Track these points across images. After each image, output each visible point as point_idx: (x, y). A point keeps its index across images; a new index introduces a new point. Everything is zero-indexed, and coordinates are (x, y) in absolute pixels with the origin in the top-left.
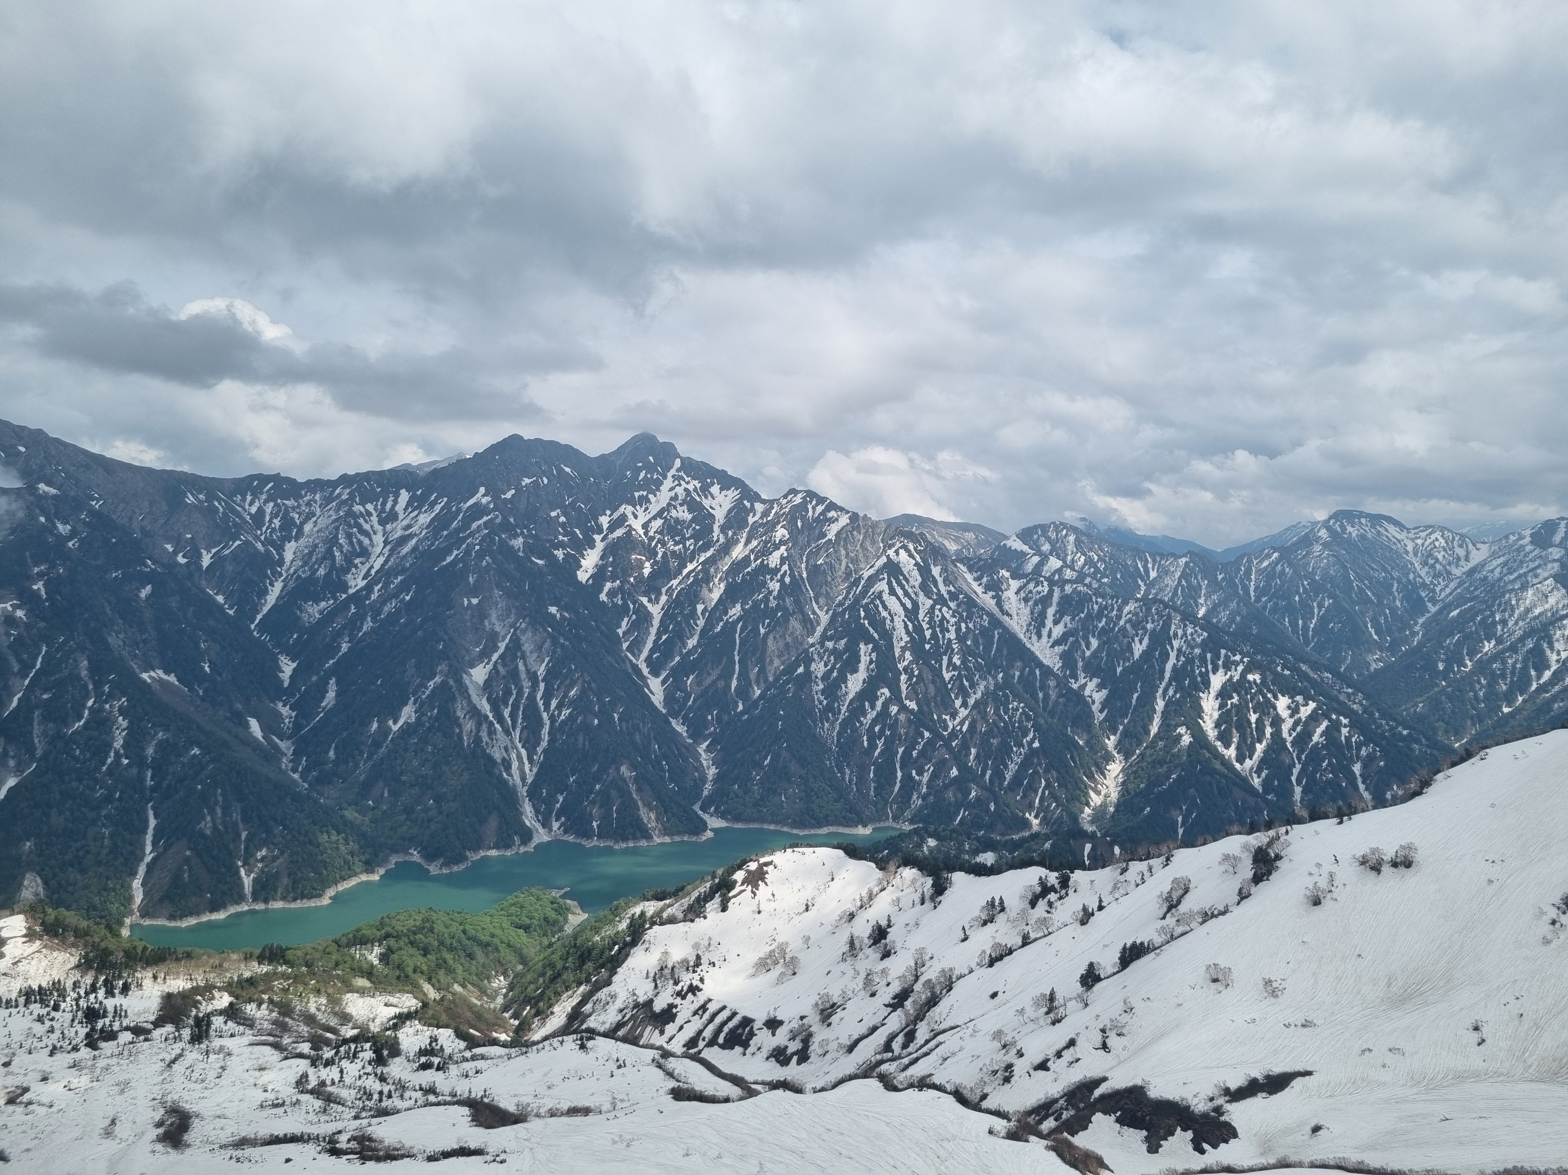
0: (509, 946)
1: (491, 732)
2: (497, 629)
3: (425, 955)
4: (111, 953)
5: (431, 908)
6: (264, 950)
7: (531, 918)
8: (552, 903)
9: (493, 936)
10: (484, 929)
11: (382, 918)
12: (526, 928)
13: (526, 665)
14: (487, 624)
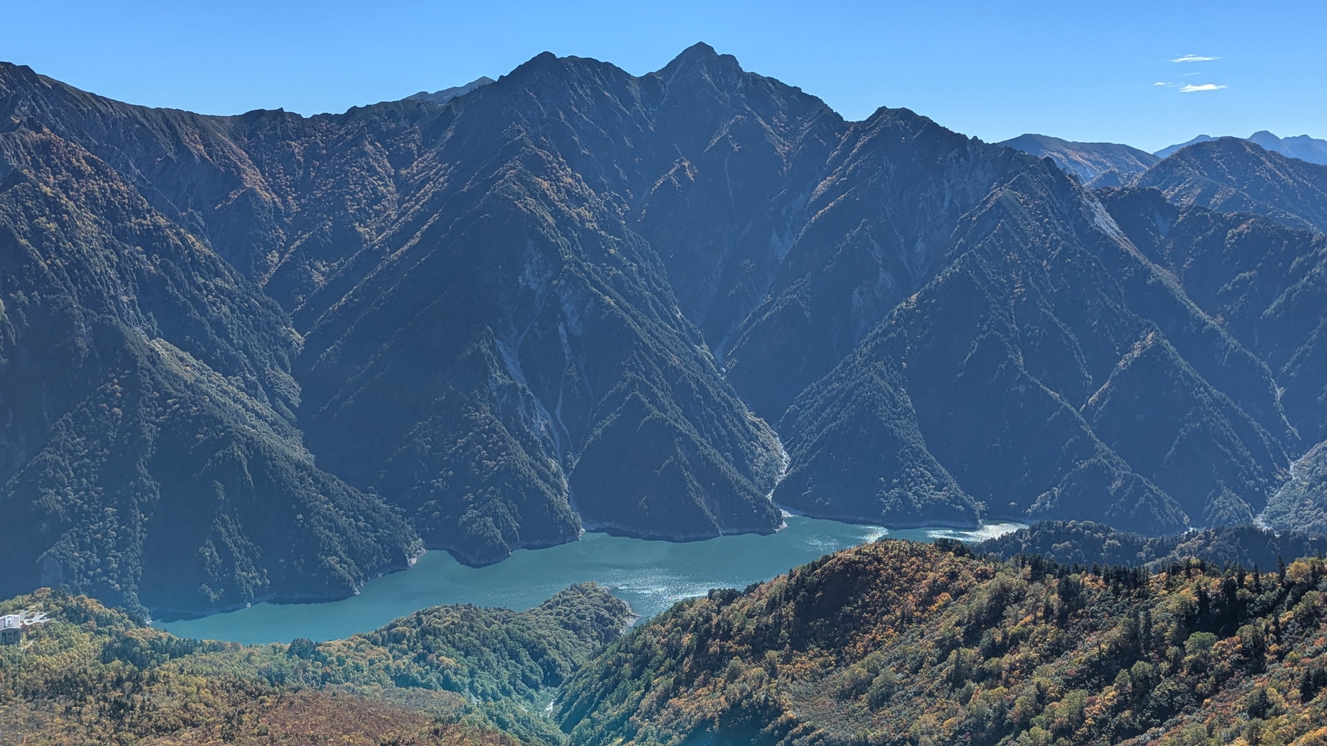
0: (557, 647)
1: (530, 409)
2: (533, 286)
3: (465, 656)
4: (136, 643)
5: (470, 605)
6: (293, 645)
7: (583, 618)
8: (605, 602)
9: (540, 637)
10: (529, 629)
11: (418, 614)
12: (576, 629)
13: (567, 329)
14: (520, 281)
